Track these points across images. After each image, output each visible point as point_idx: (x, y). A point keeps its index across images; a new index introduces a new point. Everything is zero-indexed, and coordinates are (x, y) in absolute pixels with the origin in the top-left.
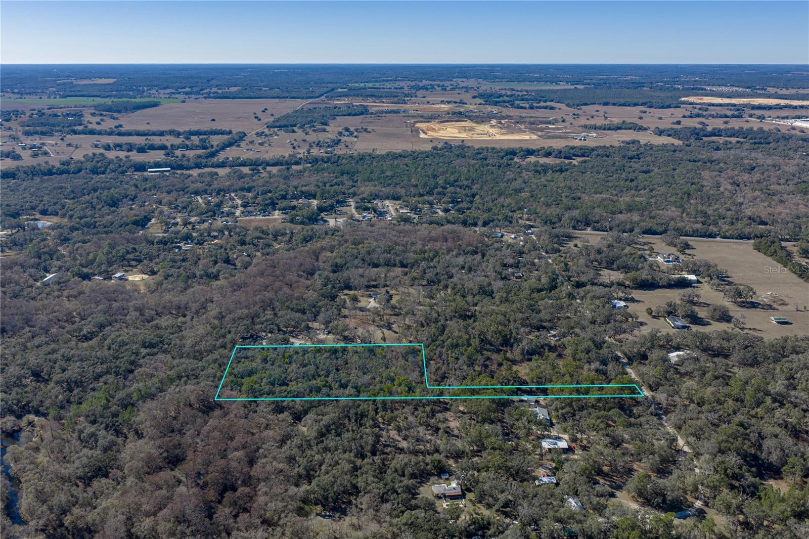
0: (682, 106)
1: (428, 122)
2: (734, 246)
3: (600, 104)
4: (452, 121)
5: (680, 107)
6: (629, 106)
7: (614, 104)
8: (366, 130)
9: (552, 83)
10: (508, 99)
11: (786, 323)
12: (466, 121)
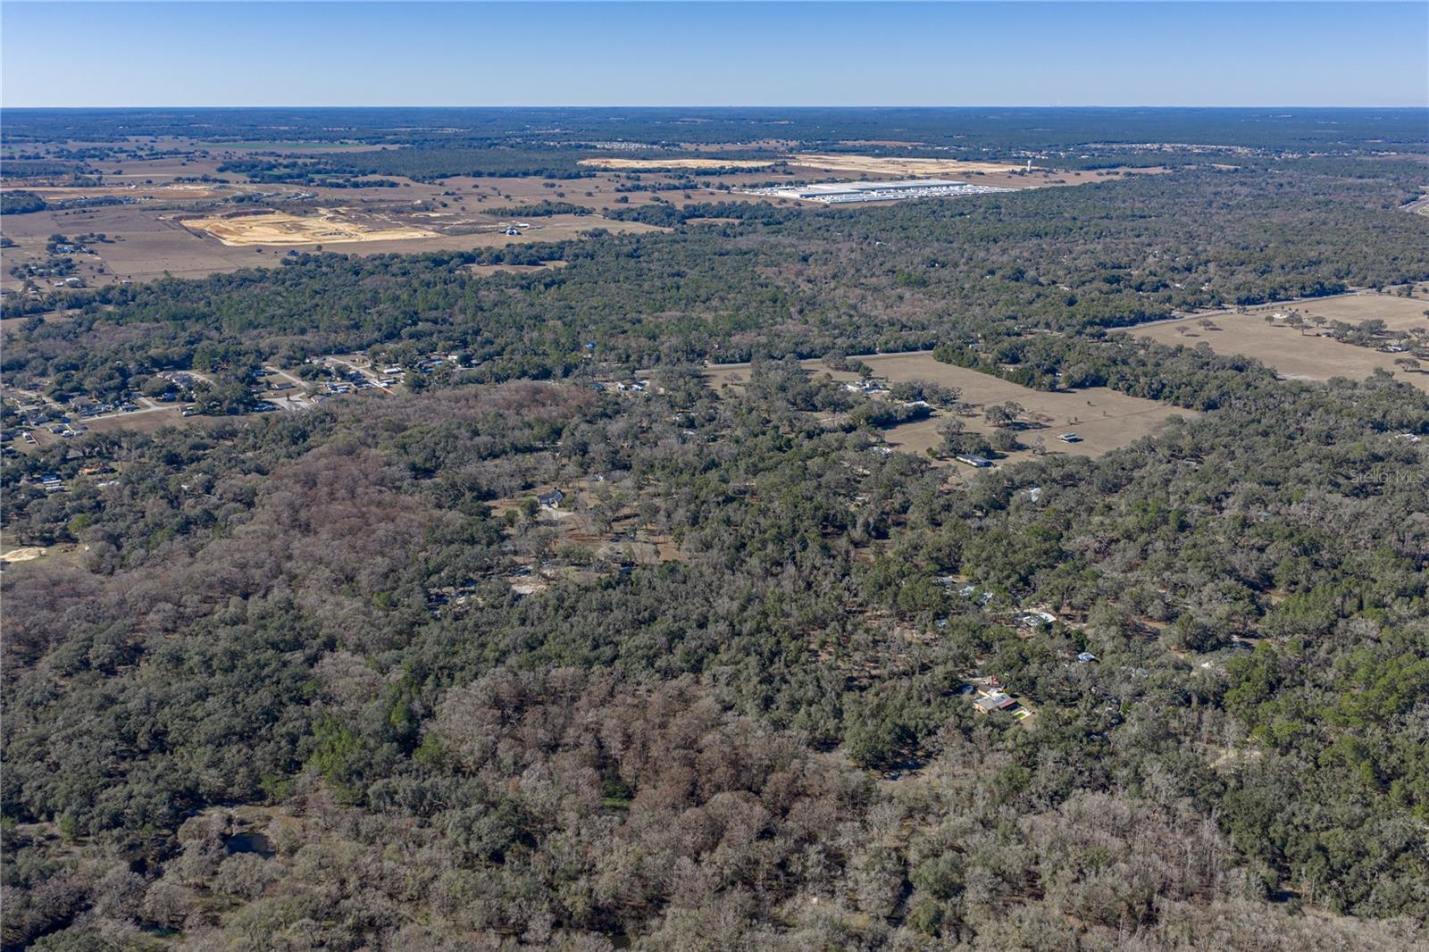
0: (598, 174)
1: (202, 217)
2: (911, 360)
3: (468, 175)
4: (246, 214)
5: (595, 176)
6: (516, 176)
7: (491, 175)
8: (102, 238)
9: (332, 141)
10: (287, 170)
11: (1076, 440)
12: (273, 213)
